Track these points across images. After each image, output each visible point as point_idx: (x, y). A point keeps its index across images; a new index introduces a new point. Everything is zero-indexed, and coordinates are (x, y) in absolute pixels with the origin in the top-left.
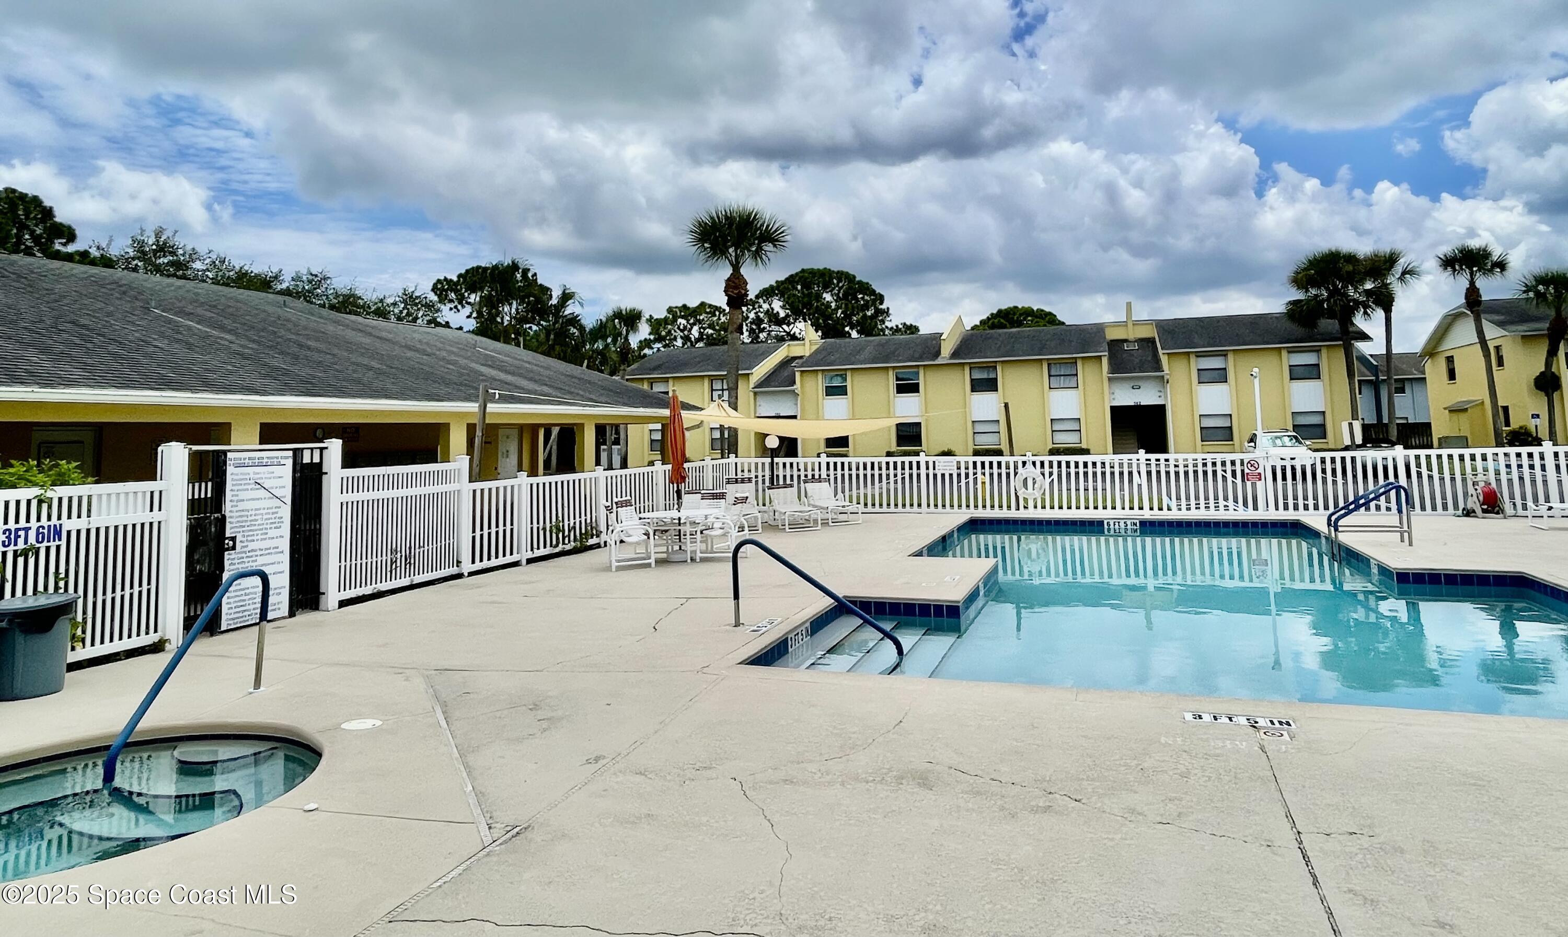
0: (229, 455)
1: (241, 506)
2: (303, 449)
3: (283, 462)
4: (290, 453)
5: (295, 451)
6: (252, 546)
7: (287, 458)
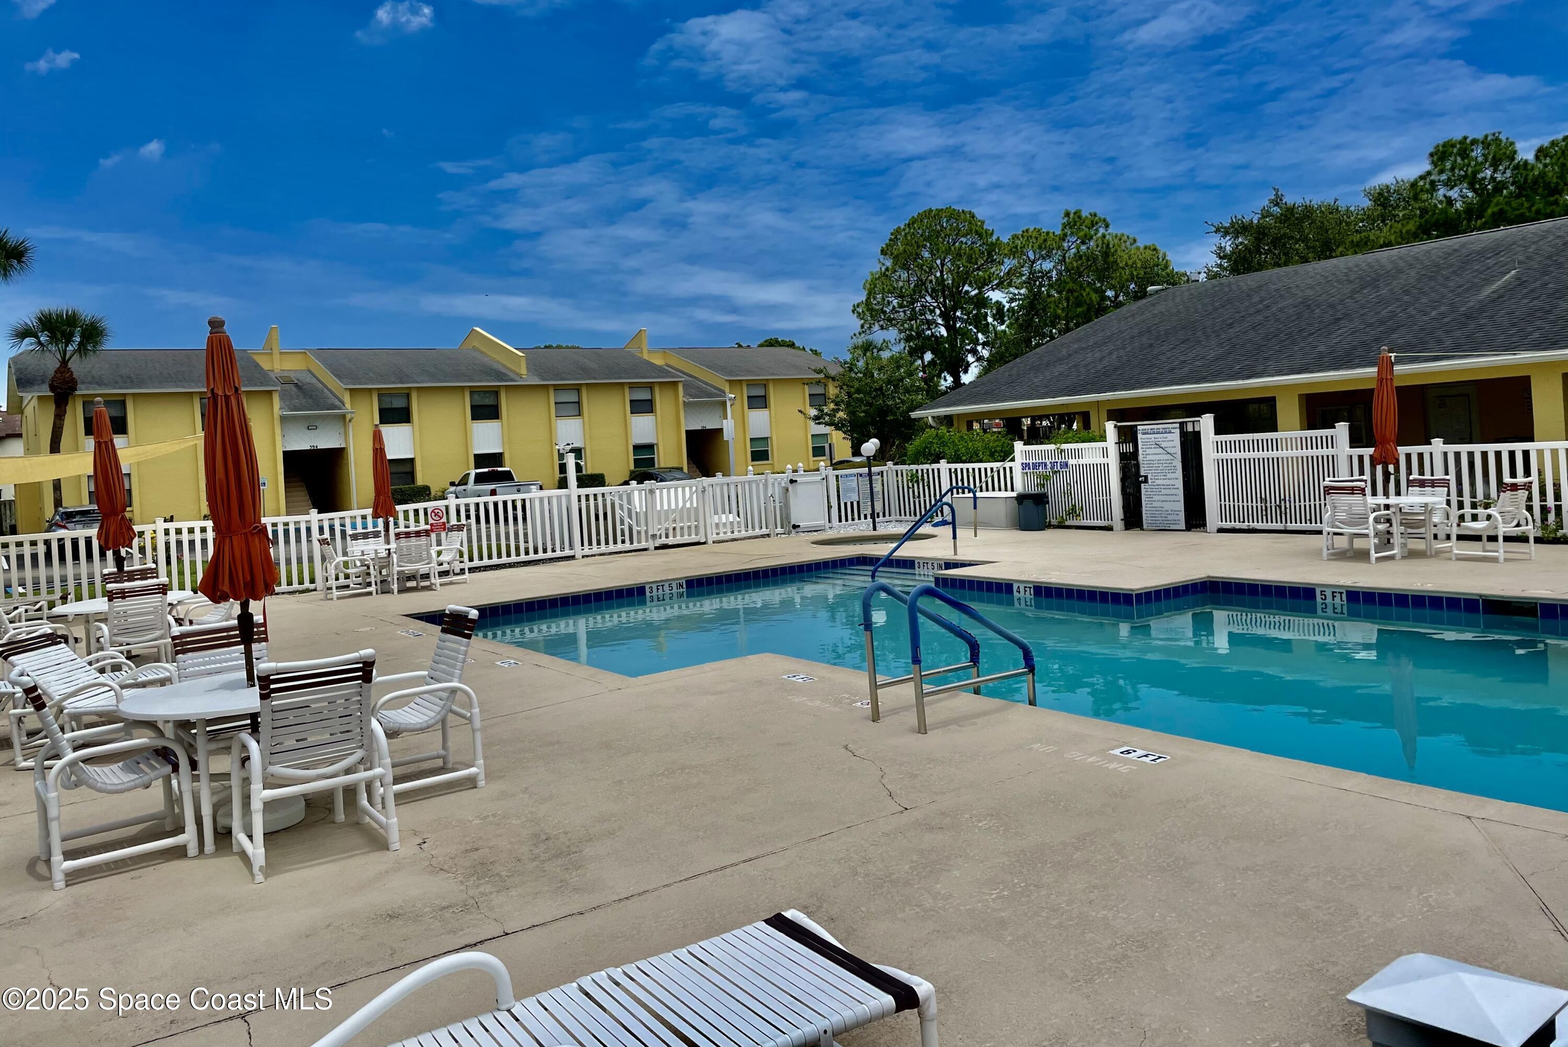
0: (1139, 427)
1: (1149, 457)
2: (1186, 422)
3: (1173, 431)
4: (1178, 425)
5: (1181, 424)
6: (1158, 482)
7: (1176, 428)
